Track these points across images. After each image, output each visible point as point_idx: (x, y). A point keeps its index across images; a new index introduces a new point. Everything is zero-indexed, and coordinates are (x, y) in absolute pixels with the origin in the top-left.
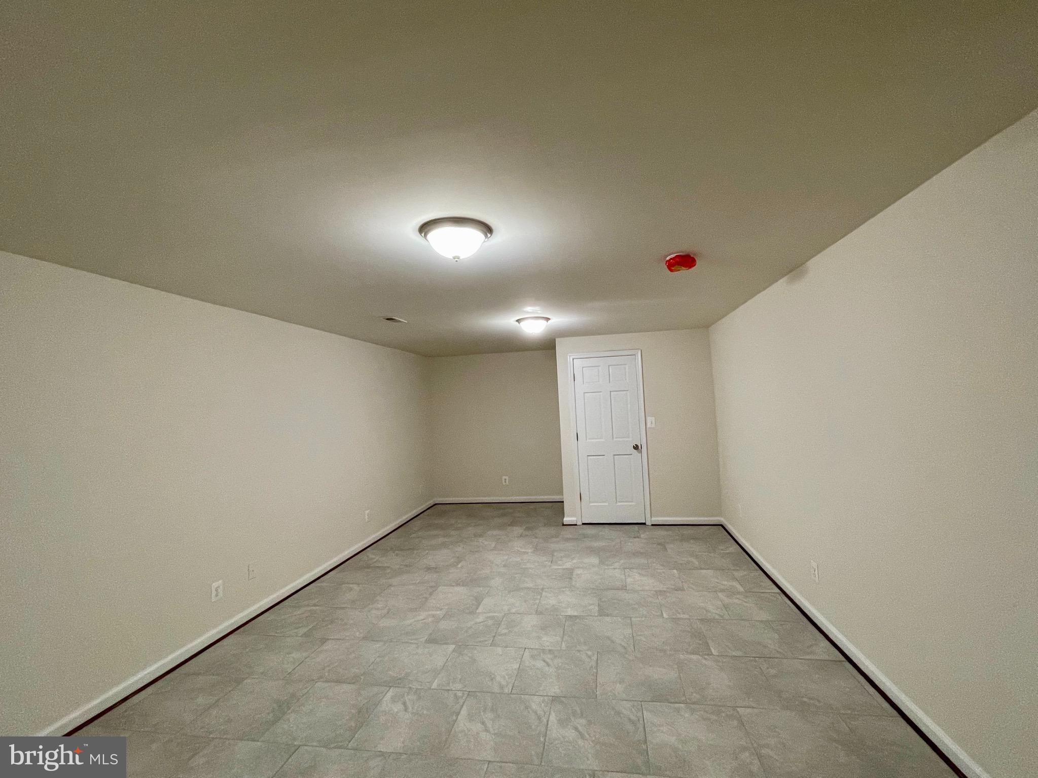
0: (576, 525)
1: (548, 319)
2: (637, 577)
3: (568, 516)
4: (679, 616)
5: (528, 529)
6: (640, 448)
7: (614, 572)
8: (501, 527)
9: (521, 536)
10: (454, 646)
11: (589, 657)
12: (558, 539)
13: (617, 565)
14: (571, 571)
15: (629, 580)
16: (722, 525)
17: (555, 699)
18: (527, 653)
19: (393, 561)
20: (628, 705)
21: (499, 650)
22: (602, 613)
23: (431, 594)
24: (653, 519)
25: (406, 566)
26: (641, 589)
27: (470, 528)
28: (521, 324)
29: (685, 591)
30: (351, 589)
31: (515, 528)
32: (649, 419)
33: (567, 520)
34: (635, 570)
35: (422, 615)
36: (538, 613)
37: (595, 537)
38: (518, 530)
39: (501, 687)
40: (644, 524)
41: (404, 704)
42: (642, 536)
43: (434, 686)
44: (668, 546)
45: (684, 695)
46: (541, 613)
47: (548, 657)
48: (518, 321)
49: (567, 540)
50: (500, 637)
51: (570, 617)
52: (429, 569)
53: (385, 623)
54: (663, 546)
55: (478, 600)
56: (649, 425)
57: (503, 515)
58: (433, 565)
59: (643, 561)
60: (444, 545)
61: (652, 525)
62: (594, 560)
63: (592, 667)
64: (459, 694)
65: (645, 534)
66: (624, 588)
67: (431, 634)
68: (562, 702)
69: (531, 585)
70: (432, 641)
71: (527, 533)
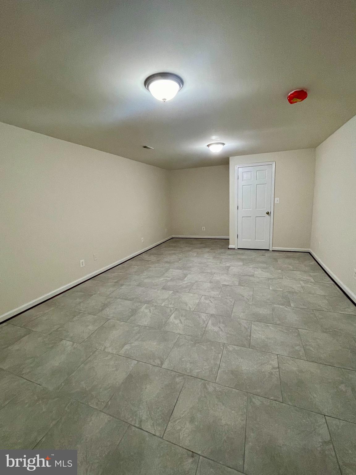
0: (235, 249)
1: (223, 144)
2: (260, 272)
3: (231, 245)
4: (277, 289)
5: (212, 249)
6: (270, 213)
7: (249, 269)
8: (200, 248)
9: (208, 252)
10: (173, 291)
11: (231, 301)
12: (225, 254)
13: (251, 266)
14: (229, 267)
15: (256, 273)
16: (309, 253)
17: (212, 315)
18: (203, 297)
19: (153, 258)
20: (245, 321)
21: (191, 295)
22: (240, 284)
23: (166, 271)
24: (273, 248)
25: (158, 260)
26: (261, 277)
27: (186, 248)
28: (209, 147)
29: (283, 279)
30: (134, 268)
31: (206, 249)
32: (276, 199)
33: (230, 246)
34: (259, 269)
35: (162, 279)
36: (210, 282)
37: (242, 254)
38: (207, 250)
39: (190, 308)
40: (269, 250)
41: (150, 310)
42: (266, 255)
43: (163, 305)
44: (279, 260)
45: (273, 321)
46: (212, 282)
47: (212, 300)
48: (208, 146)
49: (230, 255)
50: (192, 290)
51: (225, 285)
52: (167, 262)
53: (146, 281)
54: (276, 260)
55: (185, 275)
56: (276, 202)
57: (201, 243)
58: (168, 261)
59: (265, 265)
60: (174, 254)
61: (272, 251)
62: (241, 263)
63: (231, 305)
64: (172, 309)
65: (267, 254)
66: (253, 276)
67: (164, 286)
68: (215, 317)
69: (209, 271)
70: (164, 288)
71: (211, 251)
